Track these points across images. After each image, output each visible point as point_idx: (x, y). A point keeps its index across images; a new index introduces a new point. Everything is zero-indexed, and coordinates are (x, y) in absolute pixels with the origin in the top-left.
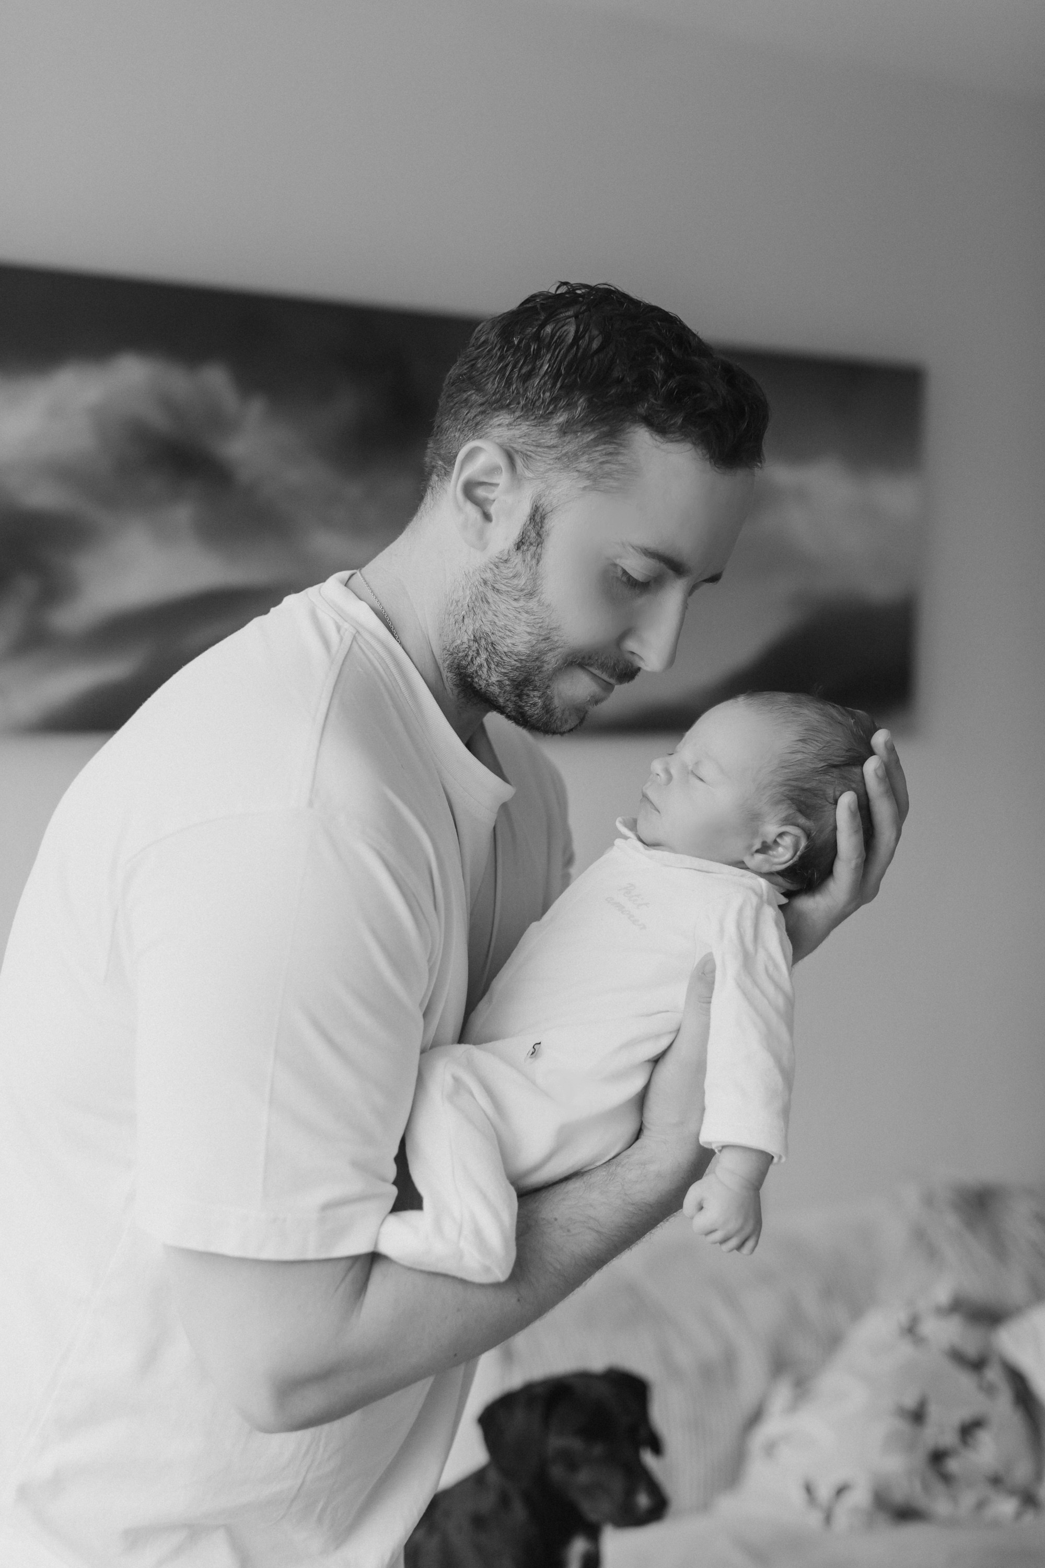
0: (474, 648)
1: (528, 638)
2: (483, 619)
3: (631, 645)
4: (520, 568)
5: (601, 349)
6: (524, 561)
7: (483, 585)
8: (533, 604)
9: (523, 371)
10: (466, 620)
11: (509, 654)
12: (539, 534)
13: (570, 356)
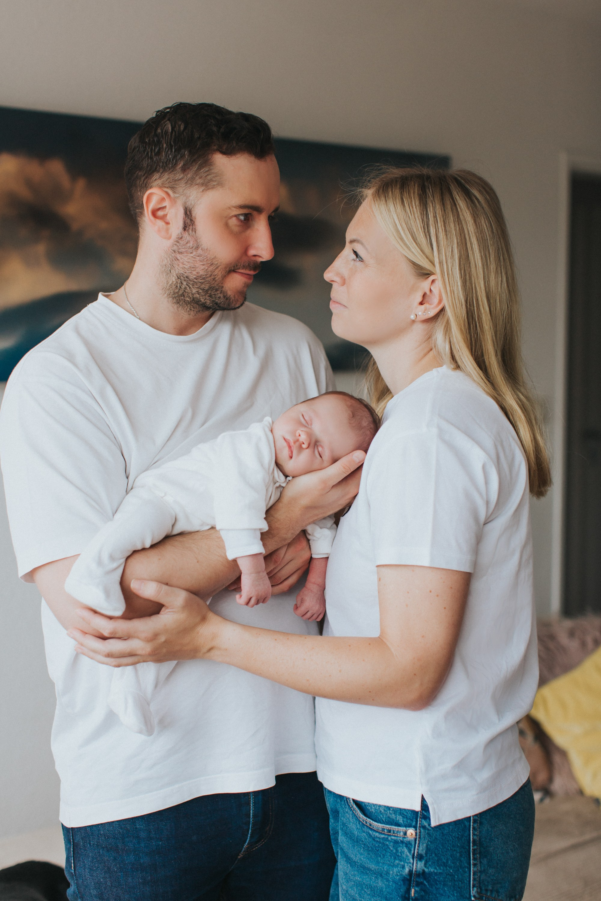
0: (179, 282)
1: (203, 267)
2: (179, 268)
3: (252, 252)
4: (188, 238)
5: (185, 128)
6: (189, 234)
7: (174, 253)
8: (200, 251)
9: (156, 150)
10: (172, 271)
11: (197, 278)
12: (191, 220)
13: (173, 137)
